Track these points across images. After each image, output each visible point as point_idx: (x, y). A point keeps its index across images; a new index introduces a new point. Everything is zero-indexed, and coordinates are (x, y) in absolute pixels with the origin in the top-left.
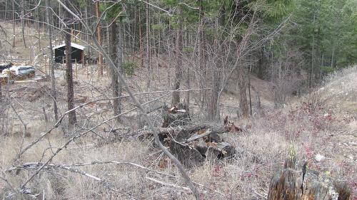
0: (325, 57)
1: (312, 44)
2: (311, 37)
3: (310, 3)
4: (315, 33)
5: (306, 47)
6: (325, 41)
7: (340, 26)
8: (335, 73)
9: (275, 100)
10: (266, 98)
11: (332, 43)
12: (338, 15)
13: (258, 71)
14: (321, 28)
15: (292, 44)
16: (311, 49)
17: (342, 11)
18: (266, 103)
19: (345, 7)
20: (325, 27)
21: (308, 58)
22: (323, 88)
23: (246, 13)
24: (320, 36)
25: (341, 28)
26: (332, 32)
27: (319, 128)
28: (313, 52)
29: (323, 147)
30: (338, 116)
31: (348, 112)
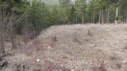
0: (41, 25)
1: (36, 21)
2: (35, 19)
3: (34, 7)
4: (37, 17)
5: (34, 22)
6: (40, 20)
7: (44, 15)
8: (43, 30)
9: (25, 42)
10: (22, 41)
11: (42, 20)
12: (43, 11)
13: (18, 32)
14: (38, 15)
15: (29, 22)
16: (36, 23)
17: (44, 10)
18: (22, 43)
19: (45, 8)
20: (39, 15)
21: (35, 26)
22: (40, 36)
23: (9, 12)
24: (38, 18)
25: (45, 15)
26: (42, 17)
27: (38, 50)
28: (37, 24)
29: (39, 56)
30: (44, 45)
31: (48, 43)
